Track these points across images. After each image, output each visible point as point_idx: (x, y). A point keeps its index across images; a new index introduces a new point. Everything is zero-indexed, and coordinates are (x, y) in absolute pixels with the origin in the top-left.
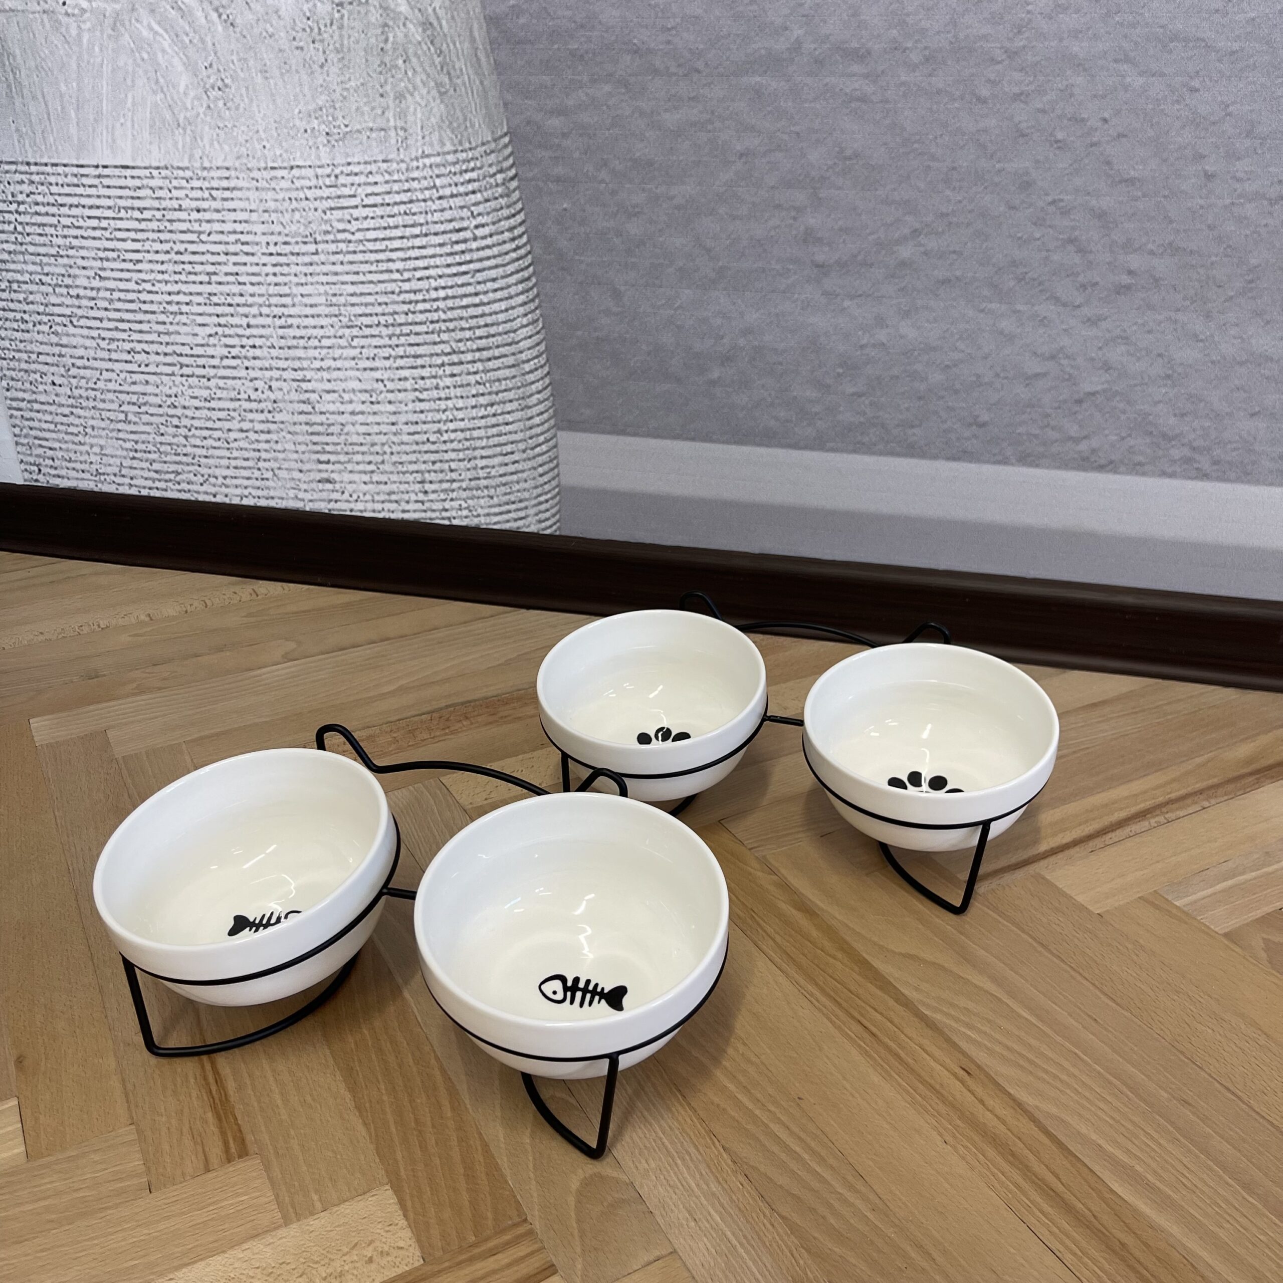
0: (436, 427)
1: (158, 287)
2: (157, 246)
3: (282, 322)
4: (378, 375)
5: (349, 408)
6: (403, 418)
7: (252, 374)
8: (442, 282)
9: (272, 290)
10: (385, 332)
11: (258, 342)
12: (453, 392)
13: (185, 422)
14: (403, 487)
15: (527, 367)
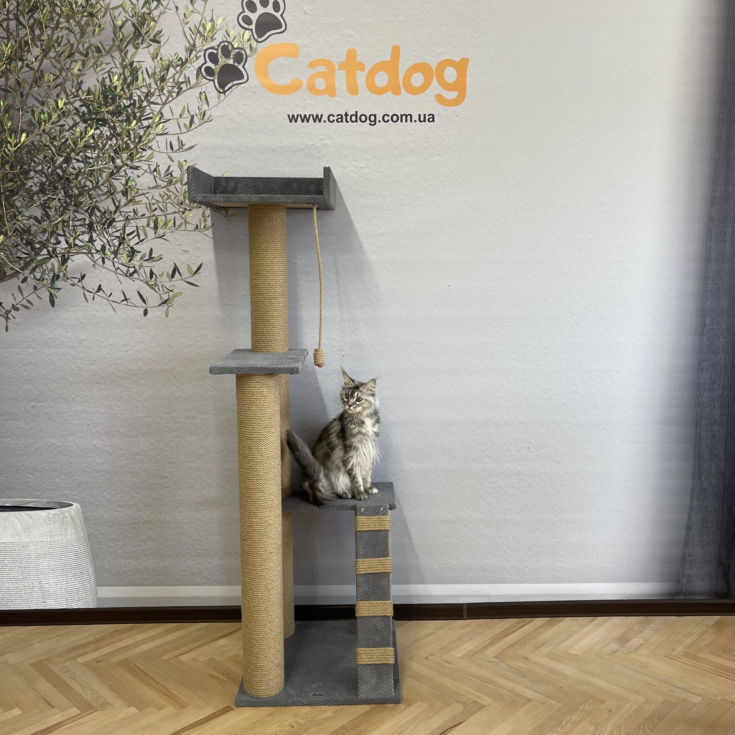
0: (70, 588)
1: (8, 565)
2: (9, 557)
3: (37, 570)
4: (58, 579)
5: (51, 586)
6: (63, 587)
7: (28, 581)
8: (73, 561)
9: (35, 564)
10: (60, 571)
11: (30, 575)
12: (74, 581)
13: (10, 592)
14: (62, 602)
15: (91, 575)
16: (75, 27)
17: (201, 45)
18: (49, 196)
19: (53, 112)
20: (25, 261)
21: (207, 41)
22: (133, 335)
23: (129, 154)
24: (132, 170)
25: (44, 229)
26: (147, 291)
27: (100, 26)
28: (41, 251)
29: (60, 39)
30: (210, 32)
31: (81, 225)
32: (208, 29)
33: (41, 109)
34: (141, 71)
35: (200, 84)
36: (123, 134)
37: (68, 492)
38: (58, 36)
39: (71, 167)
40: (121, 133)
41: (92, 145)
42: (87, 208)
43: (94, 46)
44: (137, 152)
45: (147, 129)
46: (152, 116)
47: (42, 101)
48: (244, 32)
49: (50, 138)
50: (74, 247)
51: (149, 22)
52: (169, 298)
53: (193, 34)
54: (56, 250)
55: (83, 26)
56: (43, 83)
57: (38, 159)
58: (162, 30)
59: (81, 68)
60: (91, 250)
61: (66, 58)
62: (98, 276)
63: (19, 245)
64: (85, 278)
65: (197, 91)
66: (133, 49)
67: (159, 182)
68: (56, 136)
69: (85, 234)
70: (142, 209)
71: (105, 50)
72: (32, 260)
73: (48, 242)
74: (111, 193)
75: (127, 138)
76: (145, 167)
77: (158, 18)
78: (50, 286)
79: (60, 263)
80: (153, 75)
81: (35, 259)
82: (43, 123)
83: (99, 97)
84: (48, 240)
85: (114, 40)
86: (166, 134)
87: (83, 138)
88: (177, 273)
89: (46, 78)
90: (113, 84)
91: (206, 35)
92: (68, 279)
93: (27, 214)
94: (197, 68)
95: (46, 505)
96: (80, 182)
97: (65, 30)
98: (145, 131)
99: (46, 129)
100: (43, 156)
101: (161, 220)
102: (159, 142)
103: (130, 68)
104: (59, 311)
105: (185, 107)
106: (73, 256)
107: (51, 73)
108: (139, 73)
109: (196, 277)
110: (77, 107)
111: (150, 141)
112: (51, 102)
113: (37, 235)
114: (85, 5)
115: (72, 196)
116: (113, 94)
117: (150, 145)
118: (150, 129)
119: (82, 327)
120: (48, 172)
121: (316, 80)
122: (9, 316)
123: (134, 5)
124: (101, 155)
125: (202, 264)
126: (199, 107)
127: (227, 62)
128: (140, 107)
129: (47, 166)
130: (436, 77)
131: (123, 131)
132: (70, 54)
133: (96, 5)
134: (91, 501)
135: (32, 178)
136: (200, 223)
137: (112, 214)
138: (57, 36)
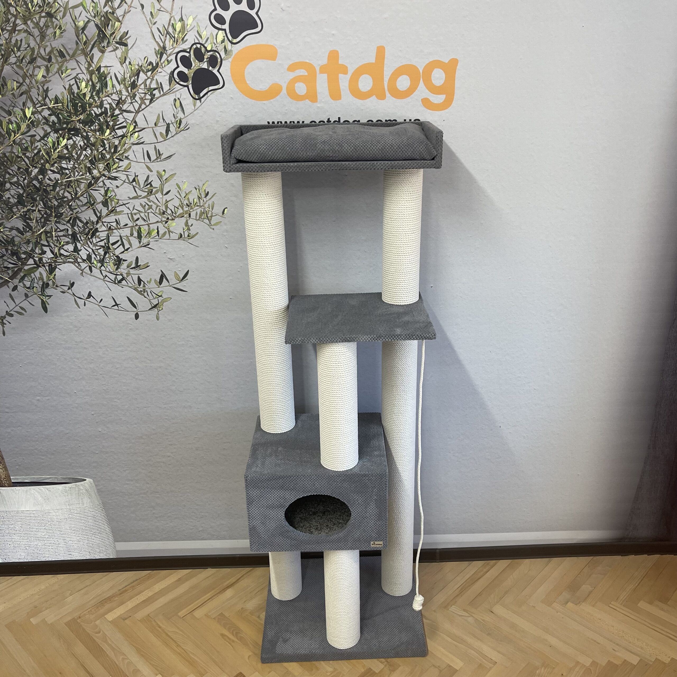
0: (92, 544)
1: (34, 528)
2: (34, 522)
3: (60, 531)
4: (80, 537)
5: (74, 543)
6: (85, 543)
7: (54, 539)
8: (91, 523)
9: (58, 527)
10: (81, 531)
12: (95, 539)
13: (39, 548)
14: (86, 554)
15: (108, 534)
16: (34, 30)
17: (172, 47)
18: (28, 208)
19: (21, 121)
20: (12, 271)
21: (178, 43)
22: (127, 337)
23: (105, 164)
24: (110, 181)
25: (27, 239)
26: (136, 297)
27: (60, 28)
28: (28, 261)
29: (19, 42)
30: (181, 33)
31: (64, 236)
32: (178, 30)
33: (8, 119)
34: (110, 77)
35: (173, 91)
36: (98, 144)
37: (81, 470)
38: (17, 39)
39: (47, 179)
40: (95, 143)
41: (67, 155)
42: (69, 218)
43: (57, 49)
44: (114, 162)
45: (122, 139)
46: (126, 125)
47: (9, 111)
48: (218, 33)
49: (21, 149)
50: (60, 256)
51: (114, 23)
52: (159, 303)
53: (162, 35)
54: (42, 260)
55: (42, 28)
56: (6, 91)
57: (12, 170)
58: (128, 31)
59: (45, 74)
60: (77, 260)
61: (28, 64)
62: (87, 283)
63: (5, 255)
64: (74, 286)
65: (171, 98)
66: (99, 52)
67: (140, 193)
68: (27, 147)
69: (69, 245)
70: (124, 220)
71: (69, 55)
72: (20, 270)
73: (33, 252)
74: (91, 204)
75: (102, 149)
76: (124, 177)
77: (123, 18)
78: (40, 293)
79: (47, 272)
80: (123, 81)
81: (22, 269)
82: (13, 134)
83: (67, 106)
84: (33, 250)
85: (77, 44)
86: (142, 143)
87: (56, 149)
88: (164, 279)
89: (9, 87)
90: (81, 91)
91: (176, 36)
92: (58, 287)
93: (9, 225)
94: (169, 73)
95: (62, 481)
96: (58, 193)
97: (24, 32)
98: (120, 140)
99: (16, 140)
100: (17, 167)
101: (145, 230)
102: (136, 152)
103: (98, 74)
104: (53, 316)
105: (159, 114)
106: (60, 266)
107: (14, 81)
108: (108, 79)
109: (184, 283)
110: (46, 116)
111: (126, 151)
112: (18, 111)
113: (21, 246)
114: (42, 5)
115: (52, 208)
116: (82, 102)
117: (126, 155)
118: (125, 138)
119: (76, 331)
120: (24, 184)
121: (296, 85)
122: (4, 321)
123: (95, 3)
124: (77, 166)
125: (188, 271)
126: (174, 115)
127: (201, 65)
128: (112, 115)
129: (23, 178)
130: (423, 80)
131: (97, 141)
132: (31, 59)
133: (54, 4)
134: (102, 476)
135: (8, 190)
136: (184, 232)
137: (94, 224)
138: (15, 40)
